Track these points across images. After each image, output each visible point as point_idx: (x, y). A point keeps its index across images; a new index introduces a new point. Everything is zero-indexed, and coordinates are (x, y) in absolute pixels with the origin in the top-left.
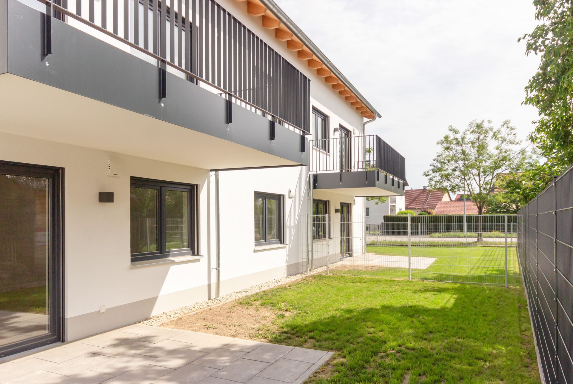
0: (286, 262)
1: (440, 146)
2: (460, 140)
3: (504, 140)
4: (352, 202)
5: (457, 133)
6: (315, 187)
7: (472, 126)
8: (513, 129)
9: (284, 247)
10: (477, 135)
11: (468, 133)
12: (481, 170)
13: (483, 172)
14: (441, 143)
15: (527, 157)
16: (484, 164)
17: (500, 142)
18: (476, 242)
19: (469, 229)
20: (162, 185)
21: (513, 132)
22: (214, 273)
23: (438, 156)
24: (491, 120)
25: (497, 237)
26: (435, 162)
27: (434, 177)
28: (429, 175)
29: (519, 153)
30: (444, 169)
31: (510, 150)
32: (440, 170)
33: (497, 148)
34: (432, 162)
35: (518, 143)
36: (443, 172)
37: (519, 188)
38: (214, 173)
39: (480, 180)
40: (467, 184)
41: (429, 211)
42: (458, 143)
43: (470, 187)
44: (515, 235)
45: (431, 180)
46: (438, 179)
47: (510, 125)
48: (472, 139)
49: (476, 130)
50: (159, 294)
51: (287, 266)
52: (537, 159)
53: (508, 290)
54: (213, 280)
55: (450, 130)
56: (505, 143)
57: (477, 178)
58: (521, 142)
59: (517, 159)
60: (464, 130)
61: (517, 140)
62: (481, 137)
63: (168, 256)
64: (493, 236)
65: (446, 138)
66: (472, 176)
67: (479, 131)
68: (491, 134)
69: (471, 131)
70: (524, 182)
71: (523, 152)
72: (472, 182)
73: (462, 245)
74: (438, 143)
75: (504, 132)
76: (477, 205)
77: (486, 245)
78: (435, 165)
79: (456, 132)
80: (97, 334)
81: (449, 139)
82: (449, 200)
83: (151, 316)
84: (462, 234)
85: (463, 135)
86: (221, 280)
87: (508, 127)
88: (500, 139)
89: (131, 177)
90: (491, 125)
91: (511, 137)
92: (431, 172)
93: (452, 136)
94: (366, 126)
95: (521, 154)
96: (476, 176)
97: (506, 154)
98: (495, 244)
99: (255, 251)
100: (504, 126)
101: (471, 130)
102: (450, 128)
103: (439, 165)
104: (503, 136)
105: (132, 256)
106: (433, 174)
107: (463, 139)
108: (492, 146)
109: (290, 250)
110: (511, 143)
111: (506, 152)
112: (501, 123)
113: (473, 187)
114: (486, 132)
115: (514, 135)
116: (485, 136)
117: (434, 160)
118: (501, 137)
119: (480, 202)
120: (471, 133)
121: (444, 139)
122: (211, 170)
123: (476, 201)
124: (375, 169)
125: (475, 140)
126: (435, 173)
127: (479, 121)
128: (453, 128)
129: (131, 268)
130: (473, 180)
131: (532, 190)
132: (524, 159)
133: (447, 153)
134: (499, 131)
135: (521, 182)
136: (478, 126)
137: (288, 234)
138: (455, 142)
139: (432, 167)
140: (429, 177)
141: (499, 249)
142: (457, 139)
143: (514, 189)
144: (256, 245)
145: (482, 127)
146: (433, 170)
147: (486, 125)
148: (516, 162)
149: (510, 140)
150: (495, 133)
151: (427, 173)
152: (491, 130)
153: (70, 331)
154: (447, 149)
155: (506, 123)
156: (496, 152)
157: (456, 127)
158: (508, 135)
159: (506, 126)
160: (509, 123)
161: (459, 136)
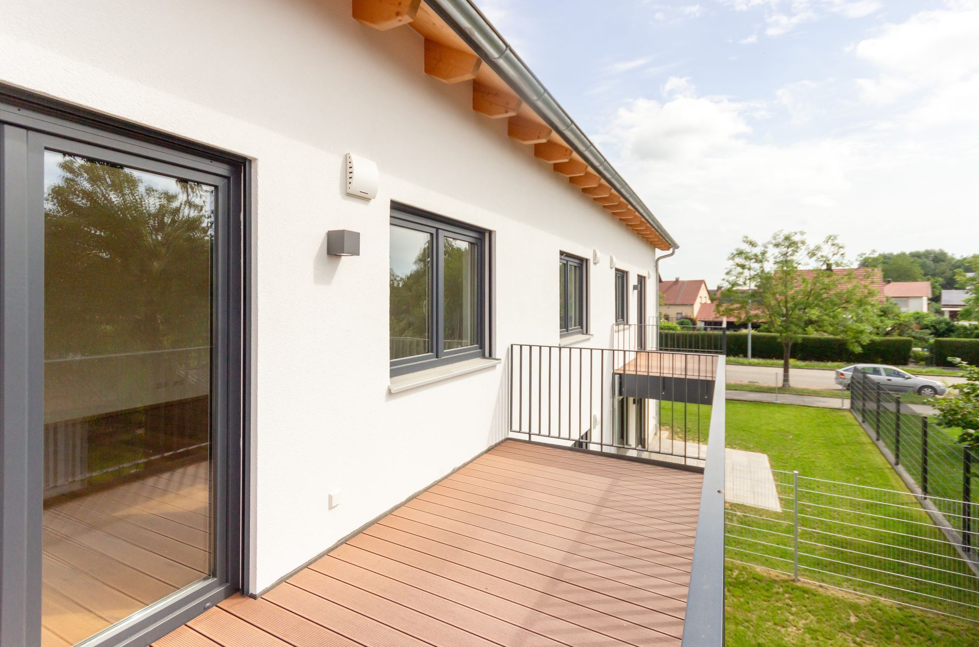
1: (730, 261)
2: (760, 255)
3: (826, 261)
5: (755, 246)
7: (776, 237)
10: (784, 249)
11: (771, 246)
14: (732, 257)
21: (842, 251)
23: (727, 273)
24: (804, 231)
42: (756, 260)
47: (837, 242)
48: (777, 254)
49: (783, 243)
55: (745, 242)
60: (765, 242)
62: (790, 253)
65: (740, 252)
67: (786, 244)
68: (804, 251)
69: (774, 244)
74: (728, 258)
75: (827, 250)
79: (752, 244)
81: (744, 254)
84: (745, 361)
85: (763, 249)
87: (833, 245)
88: (820, 258)
90: (803, 238)
93: (746, 248)
94: (660, 262)
100: (827, 242)
101: (776, 242)
102: (745, 239)
104: (824, 254)
107: (763, 254)
112: (824, 239)
114: (797, 247)
115: (842, 254)
116: (795, 251)
118: (822, 256)
120: (775, 246)
121: (735, 253)
127: (788, 232)
128: (749, 239)
134: (818, 248)
136: (787, 238)
142: (755, 254)
145: (792, 241)
147: (797, 238)
150: (812, 249)
152: (803, 243)
155: (831, 238)
157: (752, 237)
158: (834, 255)
159: (830, 242)
160: (835, 238)
161: (757, 250)
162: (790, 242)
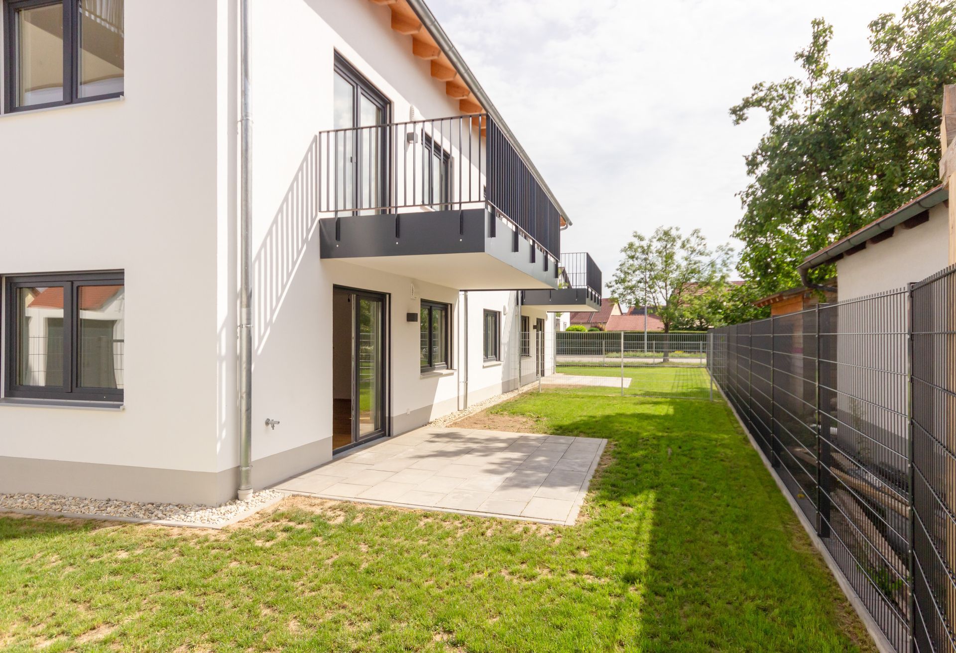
0: (502, 379)
1: (623, 253)
2: (646, 248)
3: (693, 251)
4: (545, 318)
6: (522, 304)
7: (659, 233)
8: (703, 239)
9: (500, 364)
10: (665, 243)
11: (655, 240)
12: (668, 283)
13: (670, 285)
14: (625, 250)
15: (717, 270)
16: (671, 275)
17: (690, 253)
18: (662, 363)
19: (650, 348)
20: (431, 305)
21: (704, 242)
22: (462, 386)
23: (622, 265)
24: (679, 227)
25: (681, 357)
26: (619, 272)
27: (617, 289)
28: (611, 287)
29: (709, 265)
30: (628, 279)
31: (699, 262)
32: (623, 281)
33: (686, 259)
34: (614, 272)
35: (707, 255)
36: (627, 284)
37: (720, 308)
38: (463, 292)
39: (667, 294)
40: (654, 297)
41: (601, 326)
42: (643, 252)
43: (656, 301)
44: (704, 355)
45: (614, 292)
46: (621, 291)
47: (700, 234)
48: (659, 247)
49: (664, 237)
50: (433, 402)
51: (503, 383)
52: (728, 272)
53: (713, 403)
54: (462, 393)
55: (635, 236)
56: (694, 254)
57: (664, 291)
58: (711, 253)
59: (707, 272)
60: (650, 237)
61: (707, 251)
62: (669, 246)
63: (434, 369)
64: (677, 356)
65: (631, 246)
66: (659, 289)
67: (666, 238)
68: (679, 243)
69: (657, 239)
70: (725, 304)
71: (712, 264)
72: (658, 295)
73: (648, 366)
74: (622, 251)
75: (694, 242)
76: (663, 321)
77: (675, 366)
78: (618, 275)
79: (641, 239)
80: (420, 427)
81: (634, 247)
82: (619, 314)
83: (431, 420)
84: (642, 354)
85: (649, 243)
86: (468, 392)
87: (698, 237)
88: (689, 249)
89: (421, 299)
90: (678, 233)
91: (701, 248)
92: (613, 283)
93: (637, 243)
95: (710, 266)
96: (663, 288)
97: (695, 266)
98: (683, 364)
99: (484, 367)
100: (693, 234)
101: (658, 237)
102: (635, 234)
103: (623, 276)
104: (692, 245)
105: (421, 367)
106: (616, 286)
107: (649, 246)
108: (680, 256)
109: (504, 367)
110: (701, 254)
111: (695, 263)
112: (691, 232)
113: (659, 301)
114: (674, 240)
115: (704, 245)
116: (672, 245)
117: (617, 270)
118: (691, 247)
119: (667, 318)
120: (658, 240)
121: (627, 246)
122: (461, 291)
123: (662, 317)
124: (586, 287)
125: (662, 248)
126: (619, 285)
127: (666, 228)
128: (638, 234)
129: (421, 379)
130: (660, 294)
131: (732, 311)
132: (714, 272)
133: (631, 262)
134: (688, 241)
135: (722, 302)
136: (666, 233)
137: (504, 350)
138: (640, 250)
139: (615, 278)
140: (611, 289)
141: (689, 369)
142: (642, 247)
143: (716, 310)
144: (484, 361)
145: (669, 235)
146: (616, 281)
147: (674, 233)
148: (706, 274)
149: (699, 252)
150: (684, 242)
151: (609, 284)
152: (679, 238)
153: (396, 427)
154: (632, 257)
155: (696, 232)
156: (684, 264)
157: (640, 232)
158: (698, 245)
159: (695, 235)
160: (699, 232)
161: (644, 244)
162: (667, 236)
